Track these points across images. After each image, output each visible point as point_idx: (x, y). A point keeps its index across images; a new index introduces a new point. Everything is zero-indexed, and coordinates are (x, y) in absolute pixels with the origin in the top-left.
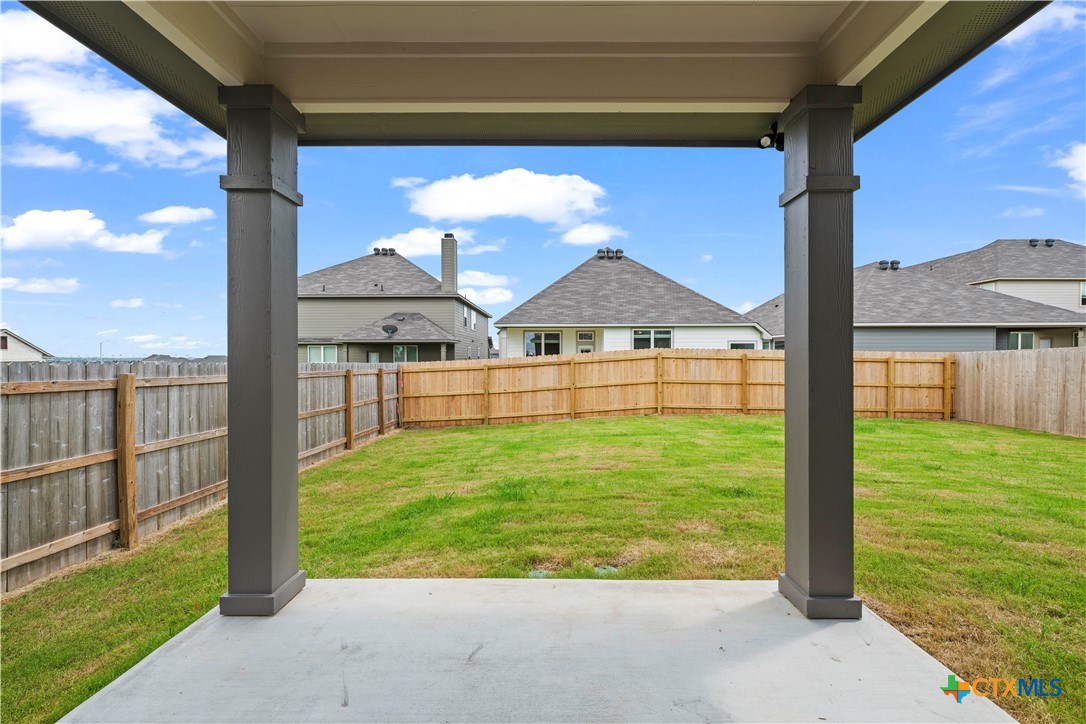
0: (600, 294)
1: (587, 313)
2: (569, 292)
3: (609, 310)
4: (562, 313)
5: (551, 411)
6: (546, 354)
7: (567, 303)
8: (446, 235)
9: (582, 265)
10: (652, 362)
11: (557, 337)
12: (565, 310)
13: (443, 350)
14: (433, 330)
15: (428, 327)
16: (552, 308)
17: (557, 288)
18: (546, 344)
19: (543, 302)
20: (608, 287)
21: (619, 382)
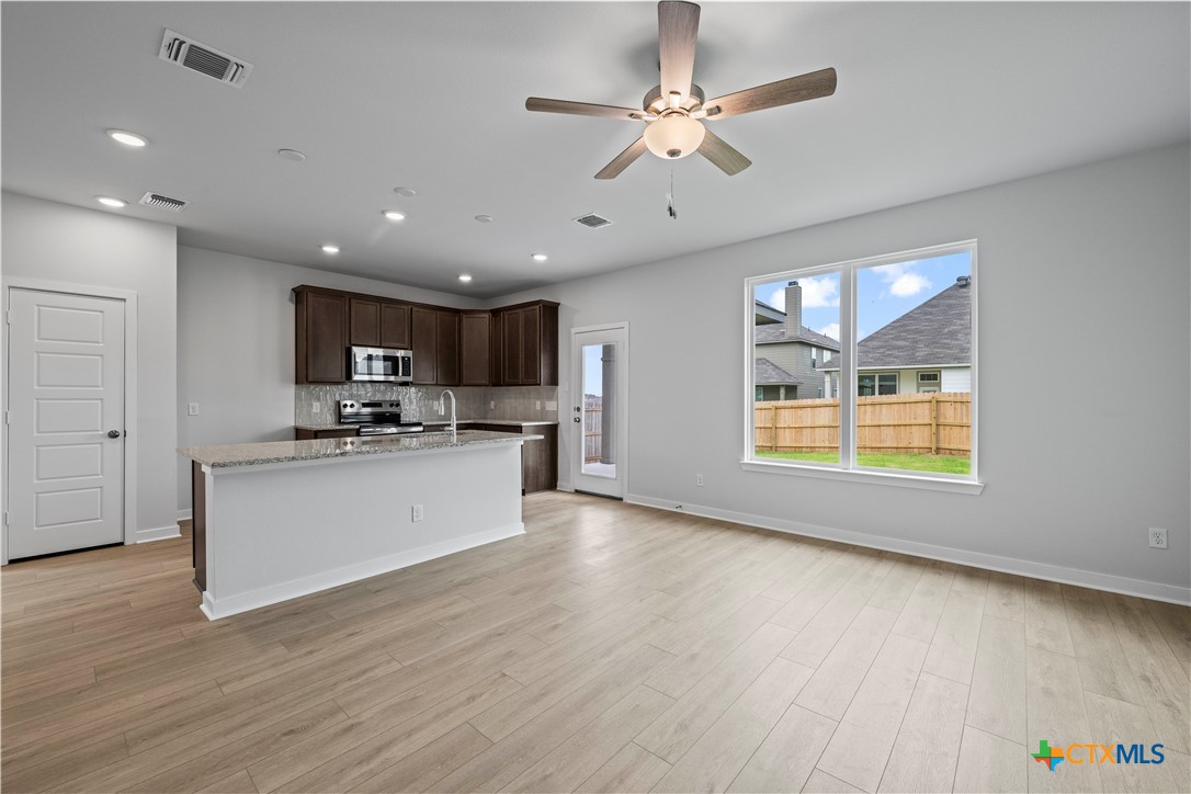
0: (946, 330)
1: (921, 354)
2: (906, 331)
3: (950, 349)
4: (889, 355)
5: (827, 445)
6: (880, 393)
7: (901, 343)
8: (790, 284)
9: (933, 299)
10: (927, 405)
11: (893, 378)
12: (896, 353)
13: (782, 391)
14: (774, 373)
15: (770, 371)
16: (881, 350)
17: (894, 328)
18: (880, 386)
19: (875, 343)
20: (959, 322)
21: (891, 423)
